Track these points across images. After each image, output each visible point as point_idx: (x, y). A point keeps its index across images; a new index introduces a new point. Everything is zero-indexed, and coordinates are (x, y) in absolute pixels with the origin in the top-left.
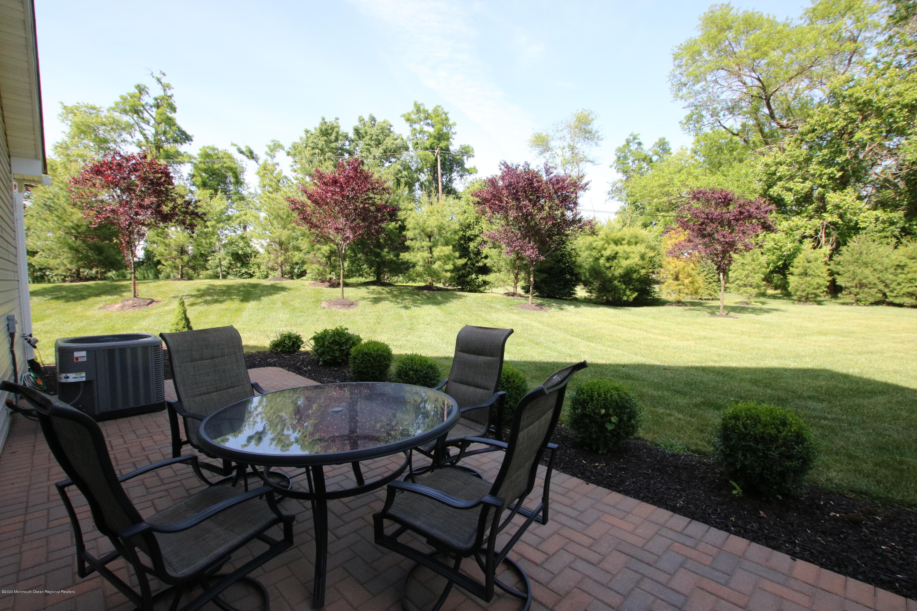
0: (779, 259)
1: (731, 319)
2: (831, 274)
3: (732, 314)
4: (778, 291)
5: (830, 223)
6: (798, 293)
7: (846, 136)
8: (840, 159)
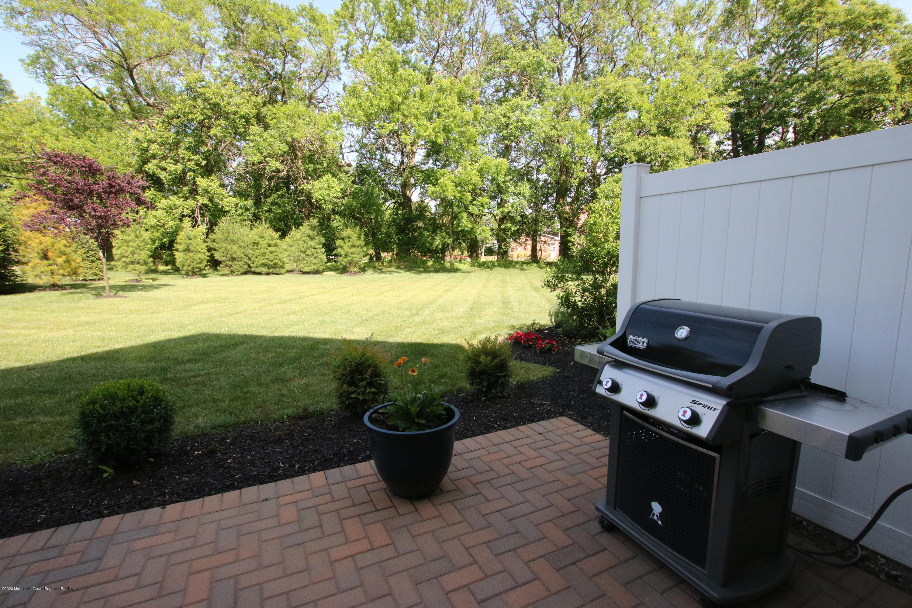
0: (164, 236)
1: (120, 299)
2: (210, 250)
3: (121, 293)
4: (169, 267)
5: (202, 204)
6: (185, 268)
7: (205, 129)
8: (203, 149)
